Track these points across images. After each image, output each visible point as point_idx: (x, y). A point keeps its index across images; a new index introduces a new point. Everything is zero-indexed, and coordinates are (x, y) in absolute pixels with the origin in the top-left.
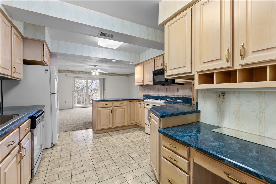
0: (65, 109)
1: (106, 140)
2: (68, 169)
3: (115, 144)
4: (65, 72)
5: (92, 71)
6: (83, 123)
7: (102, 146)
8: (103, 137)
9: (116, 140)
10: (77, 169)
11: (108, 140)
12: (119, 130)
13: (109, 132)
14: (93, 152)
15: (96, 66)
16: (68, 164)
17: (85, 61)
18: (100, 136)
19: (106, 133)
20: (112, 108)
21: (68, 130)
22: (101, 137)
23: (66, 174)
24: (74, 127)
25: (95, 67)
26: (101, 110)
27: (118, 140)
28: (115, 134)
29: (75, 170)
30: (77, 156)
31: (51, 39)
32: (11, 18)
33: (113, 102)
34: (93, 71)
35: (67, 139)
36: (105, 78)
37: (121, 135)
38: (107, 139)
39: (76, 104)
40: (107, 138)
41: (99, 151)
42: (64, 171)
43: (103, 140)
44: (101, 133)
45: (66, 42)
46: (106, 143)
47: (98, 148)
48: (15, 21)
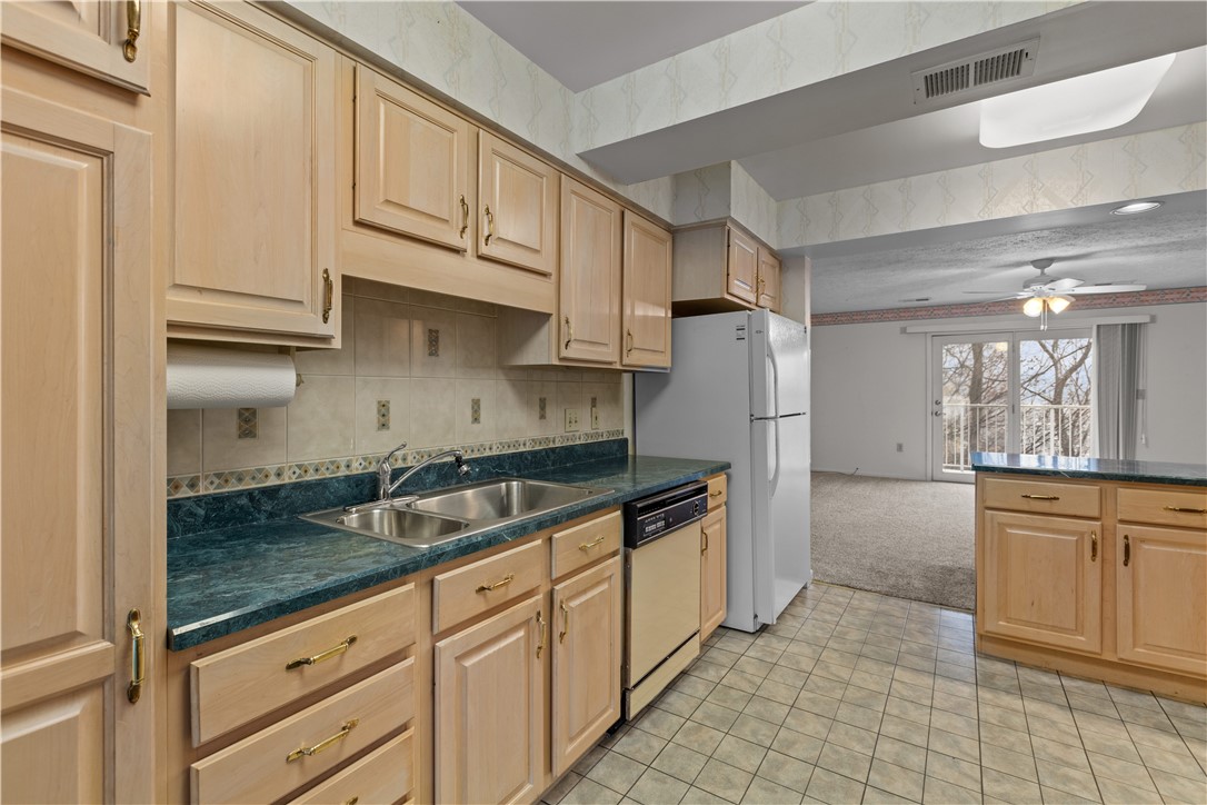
0: (897, 480)
1: (1018, 721)
2: (744, 764)
3: (1068, 779)
4: (901, 318)
5: (1024, 295)
6: (942, 567)
7: (970, 746)
8: (1008, 692)
9: (1100, 758)
10: (774, 791)
11: (1036, 725)
12: (1166, 697)
13: (1069, 676)
14: (897, 754)
15: (1051, 260)
16: (760, 737)
17: (969, 250)
18: (993, 676)
19: (1047, 671)
20: (1103, 528)
21: (854, 583)
22: (994, 688)
23: (729, 781)
24: (883, 575)
25: (1043, 268)
26: (1011, 526)
27: (1116, 765)
28: (1112, 712)
29: (766, 789)
30: (814, 727)
31: (777, 201)
32: (615, 180)
33: (1109, 486)
34: (1031, 294)
35: (825, 621)
36: (1145, 319)
37: (1169, 742)
38: (1036, 716)
39: (958, 462)
40: (1032, 707)
41: (936, 766)
42: (729, 761)
43: (998, 711)
44: (1015, 663)
45: (831, 193)
46: (1012, 739)
47: (937, 745)
48: (631, 188)
